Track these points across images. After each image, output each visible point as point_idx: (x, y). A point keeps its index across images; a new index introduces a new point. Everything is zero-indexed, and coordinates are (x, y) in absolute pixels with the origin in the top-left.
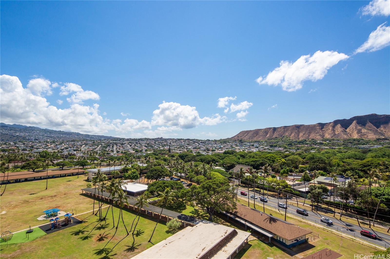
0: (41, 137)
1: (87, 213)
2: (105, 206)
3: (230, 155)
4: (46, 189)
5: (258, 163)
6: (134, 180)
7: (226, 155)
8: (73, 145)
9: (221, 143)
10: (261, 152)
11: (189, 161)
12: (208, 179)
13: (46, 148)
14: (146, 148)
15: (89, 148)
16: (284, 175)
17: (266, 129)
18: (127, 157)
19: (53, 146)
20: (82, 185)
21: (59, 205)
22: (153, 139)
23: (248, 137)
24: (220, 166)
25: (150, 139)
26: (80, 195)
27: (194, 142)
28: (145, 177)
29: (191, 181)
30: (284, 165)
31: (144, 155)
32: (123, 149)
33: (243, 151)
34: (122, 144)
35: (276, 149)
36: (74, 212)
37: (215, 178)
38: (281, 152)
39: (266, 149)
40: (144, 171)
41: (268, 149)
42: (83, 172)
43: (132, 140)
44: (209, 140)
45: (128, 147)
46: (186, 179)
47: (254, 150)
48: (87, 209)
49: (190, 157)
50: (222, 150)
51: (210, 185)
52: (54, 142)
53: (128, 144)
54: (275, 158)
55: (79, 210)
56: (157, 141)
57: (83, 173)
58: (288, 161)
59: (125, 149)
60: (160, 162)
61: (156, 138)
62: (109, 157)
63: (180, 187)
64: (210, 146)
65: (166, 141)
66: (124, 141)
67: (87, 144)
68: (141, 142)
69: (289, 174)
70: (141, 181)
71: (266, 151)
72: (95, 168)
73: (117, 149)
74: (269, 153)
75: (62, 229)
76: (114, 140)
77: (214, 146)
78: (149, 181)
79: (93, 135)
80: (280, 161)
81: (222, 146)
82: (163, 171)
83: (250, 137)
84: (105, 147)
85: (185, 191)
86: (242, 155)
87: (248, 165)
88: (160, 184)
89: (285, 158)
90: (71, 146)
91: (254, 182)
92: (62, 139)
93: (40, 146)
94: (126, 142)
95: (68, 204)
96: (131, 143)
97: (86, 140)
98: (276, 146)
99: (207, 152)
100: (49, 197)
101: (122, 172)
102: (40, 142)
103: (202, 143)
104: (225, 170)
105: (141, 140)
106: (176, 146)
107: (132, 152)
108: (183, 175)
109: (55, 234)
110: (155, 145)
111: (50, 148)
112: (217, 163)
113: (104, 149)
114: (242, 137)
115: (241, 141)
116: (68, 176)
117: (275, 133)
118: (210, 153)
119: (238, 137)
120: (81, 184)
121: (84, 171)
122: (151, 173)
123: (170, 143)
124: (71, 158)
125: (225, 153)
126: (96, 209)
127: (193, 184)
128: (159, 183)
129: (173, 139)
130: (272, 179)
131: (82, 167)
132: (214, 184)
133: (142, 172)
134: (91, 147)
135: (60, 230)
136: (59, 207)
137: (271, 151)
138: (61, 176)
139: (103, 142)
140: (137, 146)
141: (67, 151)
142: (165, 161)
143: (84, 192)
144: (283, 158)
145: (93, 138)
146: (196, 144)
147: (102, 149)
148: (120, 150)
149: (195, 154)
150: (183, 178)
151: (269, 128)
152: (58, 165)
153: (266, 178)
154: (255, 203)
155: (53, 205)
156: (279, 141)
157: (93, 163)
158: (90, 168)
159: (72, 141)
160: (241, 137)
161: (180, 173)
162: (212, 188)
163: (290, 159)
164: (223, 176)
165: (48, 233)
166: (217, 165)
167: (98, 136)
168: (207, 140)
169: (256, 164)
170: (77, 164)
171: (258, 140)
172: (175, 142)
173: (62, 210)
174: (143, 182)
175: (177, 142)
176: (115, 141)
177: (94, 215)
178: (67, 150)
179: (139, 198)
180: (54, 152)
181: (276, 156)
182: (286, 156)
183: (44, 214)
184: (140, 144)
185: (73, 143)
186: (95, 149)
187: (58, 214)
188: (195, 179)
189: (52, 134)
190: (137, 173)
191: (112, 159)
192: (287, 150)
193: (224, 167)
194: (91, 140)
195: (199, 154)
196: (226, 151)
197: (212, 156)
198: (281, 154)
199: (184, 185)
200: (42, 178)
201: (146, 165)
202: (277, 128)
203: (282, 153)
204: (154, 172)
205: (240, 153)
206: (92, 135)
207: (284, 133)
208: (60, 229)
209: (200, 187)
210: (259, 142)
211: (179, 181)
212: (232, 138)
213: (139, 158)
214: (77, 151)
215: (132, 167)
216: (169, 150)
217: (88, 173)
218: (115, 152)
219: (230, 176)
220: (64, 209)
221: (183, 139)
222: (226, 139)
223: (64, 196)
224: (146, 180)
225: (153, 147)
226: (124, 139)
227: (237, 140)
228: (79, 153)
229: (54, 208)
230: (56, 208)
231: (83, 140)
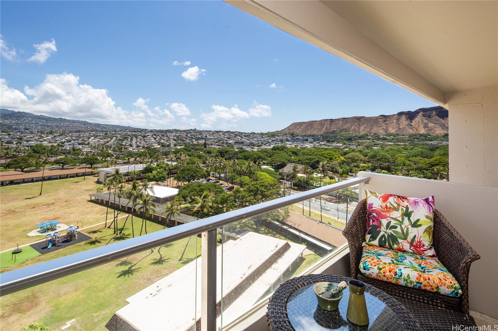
0: (34, 126)
1: (97, 226)
2: (123, 216)
3: (281, 152)
4: (41, 194)
5: (313, 161)
6: (160, 183)
7: (275, 151)
8: (79, 137)
9: (269, 136)
10: (317, 149)
11: (230, 159)
12: (254, 180)
13: (41, 140)
14: (175, 142)
15: (99, 141)
16: (344, 175)
17: (321, 121)
18: (151, 153)
19: (49, 137)
20: (90, 190)
21: (58, 216)
22: (184, 131)
23: (301, 130)
24: (267, 164)
25: (181, 131)
26: (89, 201)
27: (236, 135)
28: (175, 178)
29: (232, 183)
30: (343, 164)
31: (173, 150)
32: (145, 143)
33: (295, 146)
34: (144, 137)
35: (335, 144)
36: (79, 225)
37: (262, 179)
38: (339, 149)
39: (322, 144)
40: (173, 170)
41: (324, 144)
42: (92, 172)
43: (157, 132)
44: (254, 133)
45: (151, 141)
46: (226, 180)
47: (308, 146)
48: (97, 221)
49: (231, 154)
50: (270, 146)
51: (257, 187)
52: (51, 133)
53: (152, 136)
54: (333, 156)
55: (86, 222)
56: (190, 133)
57: (92, 174)
58: (347, 159)
59: (147, 143)
60: (193, 159)
61: (188, 129)
62: (127, 153)
63: (219, 191)
64: (255, 141)
65: (201, 134)
66: (146, 133)
67: (97, 136)
68: (169, 134)
69: (349, 174)
70: (169, 183)
71: (322, 147)
72: (108, 167)
73: (136, 142)
74: (326, 149)
75: (62, 248)
76: (133, 132)
77: (260, 141)
78: (180, 184)
79: (106, 125)
80: (338, 160)
81: (270, 141)
82: (198, 171)
83: (304, 129)
84: (121, 140)
85: (226, 196)
86: (295, 152)
87: (302, 164)
88: (194, 188)
89: (344, 156)
90: (75, 138)
91: (309, 184)
92: (63, 128)
93: (31, 138)
94: (149, 134)
95: (71, 215)
96: (155, 135)
97: (96, 131)
98: (333, 142)
99: (252, 148)
100: (44, 205)
101: (144, 171)
102: (32, 133)
103: (245, 136)
104: (274, 170)
105: (169, 131)
106: (213, 140)
107: (156, 146)
108: (222, 175)
109: (53, 255)
110: (186, 138)
111: (45, 140)
112: (264, 161)
113: (120, 142)
114: (294, 130)
115: (292, 134)
116: (71, 177)
117: (333, 125)
118: (256, 149)
119: (289, 129)
120: (88, 188)
121: (93, 170)
122: (182, 174)
123: (206, 136)
124: (74, 154)
125: (274, 149)
126: (110, 221)
127: (235, 186)
128: (194, 185)
129: (210, 131)
130: (330, 180)
131: (90, 166)
132: (262, 186)
133: (171, 172)
134: (102, 140)
135: (60, 249)
136: (58, 218)
137: (328, 147)
138: (61, 177)
139: (119, 134)
140: (164, 140)
141: (69, 145)
142: (200, 159)
143: (93, 198)
144: (342, 155)
145: (106, 128)
146: (239, 137)
147: (117, 143)
148: (141, 144)
149: (237, 150)
150: (222, 180)
151: (326, 120)
152: (57, 162)
153: (323, 179)
154: (311, 210)
155: (50, 215)
156: (337, 135)
157: (105, 161)
158: (102, 167)
159: (76, 132)
160: (292, 130)
161: (218, 173)
162: (259, 191)
163: (350, 156)
164: (272, 177)
165: (43, 253)
166: (264, 164)
167: (112, 126)
168: (252, 133)
169: (310, 162)
170: (83, 161)
171: (312, 134)
172: (212, 134)
173: (62, 223)
174: (171, 184)
175: (214, 135)
176: (135, 132)
177: (107, 228)
178: (69, 143)
179: (169, 204)
180: (53, 146)
181: (333, 153)
182: (345, 154)
183: (38, 228)
184: (167, 136)
185: (77, 134)
186: (108, 142)
187: (57, 228)
188: (238, 180)
189: (50, 123)
190: (164, 173)
191: (130, 155)
192: (347, 147)
193: (273, 166)
194: (103, 131)
195: (243, 150)
196: (275, 146)
197: (259, 153)
198: (339, 150)
199: (224, 188)
200: (35, 180)
201: (175, 163)
202: (335, 120)
203: (341, 149)
204: (186, 172)
205: (292, 150)
206: (104, 125)
207: (342, 126)
208: (59, 247)
209: (245, 191)
210: (313, 136)
211: (218, 184)
212: (282, 130)
213: (166, 154)
214: (82, 144)
215: (158, 166)
216: (205, 145)
217: (98, 173)
218: (135, 146)
219: (280, 177)
220: (66, 220)
221: (222, 132)
222: (274, 132)
223: (65, 203)
224: (175, 182)
225: (184, 141)
226: (146, 130)
227: (288, 133)
228: (86, 147)
229: (51, 220)
230: (54, 219)
231: (92, 131)
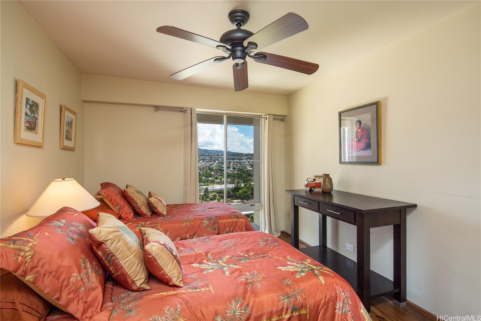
6: (245, 201)
15: (206, 164)
32: (240, 165)
34: (240, 160)
45: (245, 164)
53: (247, 160)
59: (242, 166)
66: (242, 157)
67: (205, 160)
73: (234, 165)
76: (231, 156)
79: (212, 150)
84: (222, 163)
94: (244, 157)
96: (249, 159)
97: (204, 155)
101: (233, 190)
107: (249, 169)
134: (208, 163)
139: (220, 158)
145: (211, 153)
147: (218, 165)
148: (237, 166)
157: (207, 180)
167: (216, 151)
176: (233, 156)
186: (212, 165)
190: (249, 193)
194: (209, 156)
206: (210, 150)
215: (245, 186)
218: (232, 168)
226: (242, 154)
231: (201, 156)
